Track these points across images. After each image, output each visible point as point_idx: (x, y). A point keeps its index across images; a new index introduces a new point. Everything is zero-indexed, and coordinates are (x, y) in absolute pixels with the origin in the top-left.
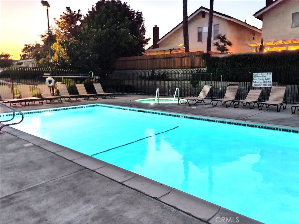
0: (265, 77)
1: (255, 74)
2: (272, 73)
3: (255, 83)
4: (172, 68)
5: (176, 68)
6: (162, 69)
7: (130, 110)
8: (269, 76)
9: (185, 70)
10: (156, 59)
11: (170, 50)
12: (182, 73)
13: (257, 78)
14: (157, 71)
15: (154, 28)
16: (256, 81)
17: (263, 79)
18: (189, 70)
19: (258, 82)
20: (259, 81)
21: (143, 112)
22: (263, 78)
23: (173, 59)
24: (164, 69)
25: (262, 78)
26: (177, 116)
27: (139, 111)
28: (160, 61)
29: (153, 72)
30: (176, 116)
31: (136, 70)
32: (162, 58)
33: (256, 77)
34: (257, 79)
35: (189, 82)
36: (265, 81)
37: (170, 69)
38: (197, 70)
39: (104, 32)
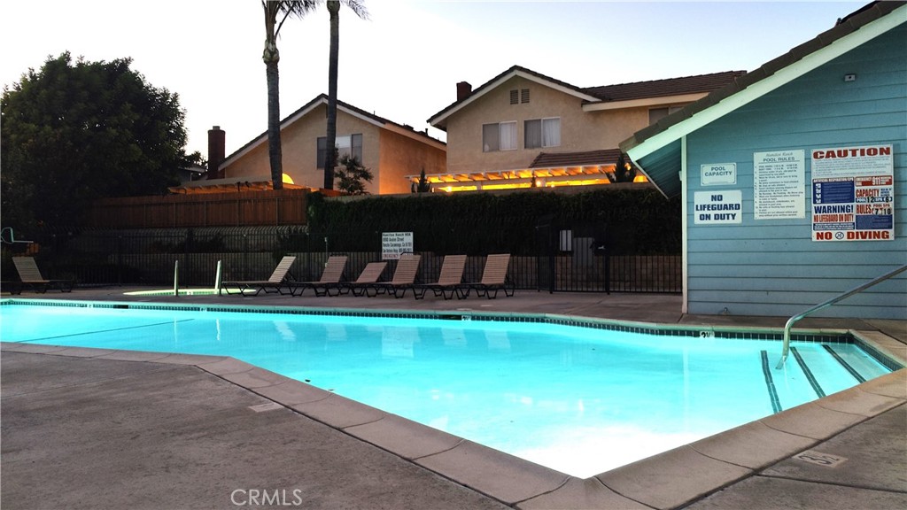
0: (402, 240)
1: (385, 235)
2: (412, 234)
3: (386, 253)
4: (235, 226)
5: (244, 225)
6: (212, 226)
7: (94, 306)
8: (408, 238)
9: (264, 230)
10: (199, 203)
11: (239, 183)
12: (248, 235)
13: (389, 242)
14: (199, 233)
15: (210, 133)
16: (388, 248)
17: (399, 245)
18: (274, 230)
19: (391, 251)
20: (392, 248)
21: (126, 307)
22: (399, 243)
23: (237, 205)
24: (216, 226)
25: (396, 242)
26: (195, 309)
27: (115, 307)
28: (207, 209)
29: (191, 234)
30: (192, 309)
31: (147, 228)
32: (212, 202)
33: (386, 240)
34: (388, 245)
35: (269, 255)
36: (402, 248)
37: (229, 226)
38: (290, 230)
39: (56, 134)
